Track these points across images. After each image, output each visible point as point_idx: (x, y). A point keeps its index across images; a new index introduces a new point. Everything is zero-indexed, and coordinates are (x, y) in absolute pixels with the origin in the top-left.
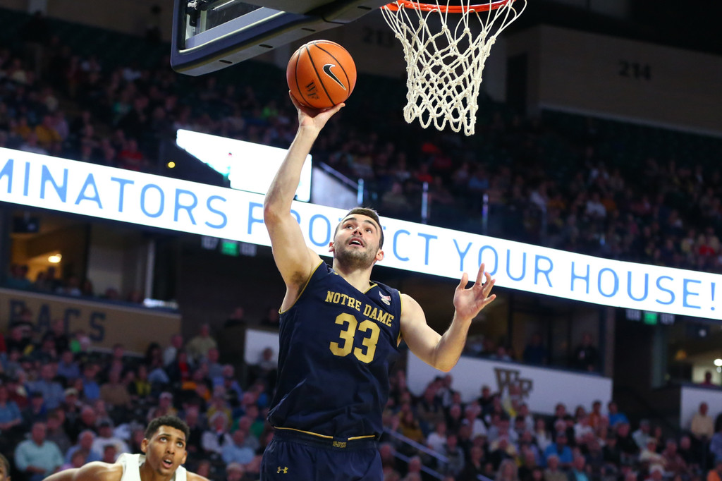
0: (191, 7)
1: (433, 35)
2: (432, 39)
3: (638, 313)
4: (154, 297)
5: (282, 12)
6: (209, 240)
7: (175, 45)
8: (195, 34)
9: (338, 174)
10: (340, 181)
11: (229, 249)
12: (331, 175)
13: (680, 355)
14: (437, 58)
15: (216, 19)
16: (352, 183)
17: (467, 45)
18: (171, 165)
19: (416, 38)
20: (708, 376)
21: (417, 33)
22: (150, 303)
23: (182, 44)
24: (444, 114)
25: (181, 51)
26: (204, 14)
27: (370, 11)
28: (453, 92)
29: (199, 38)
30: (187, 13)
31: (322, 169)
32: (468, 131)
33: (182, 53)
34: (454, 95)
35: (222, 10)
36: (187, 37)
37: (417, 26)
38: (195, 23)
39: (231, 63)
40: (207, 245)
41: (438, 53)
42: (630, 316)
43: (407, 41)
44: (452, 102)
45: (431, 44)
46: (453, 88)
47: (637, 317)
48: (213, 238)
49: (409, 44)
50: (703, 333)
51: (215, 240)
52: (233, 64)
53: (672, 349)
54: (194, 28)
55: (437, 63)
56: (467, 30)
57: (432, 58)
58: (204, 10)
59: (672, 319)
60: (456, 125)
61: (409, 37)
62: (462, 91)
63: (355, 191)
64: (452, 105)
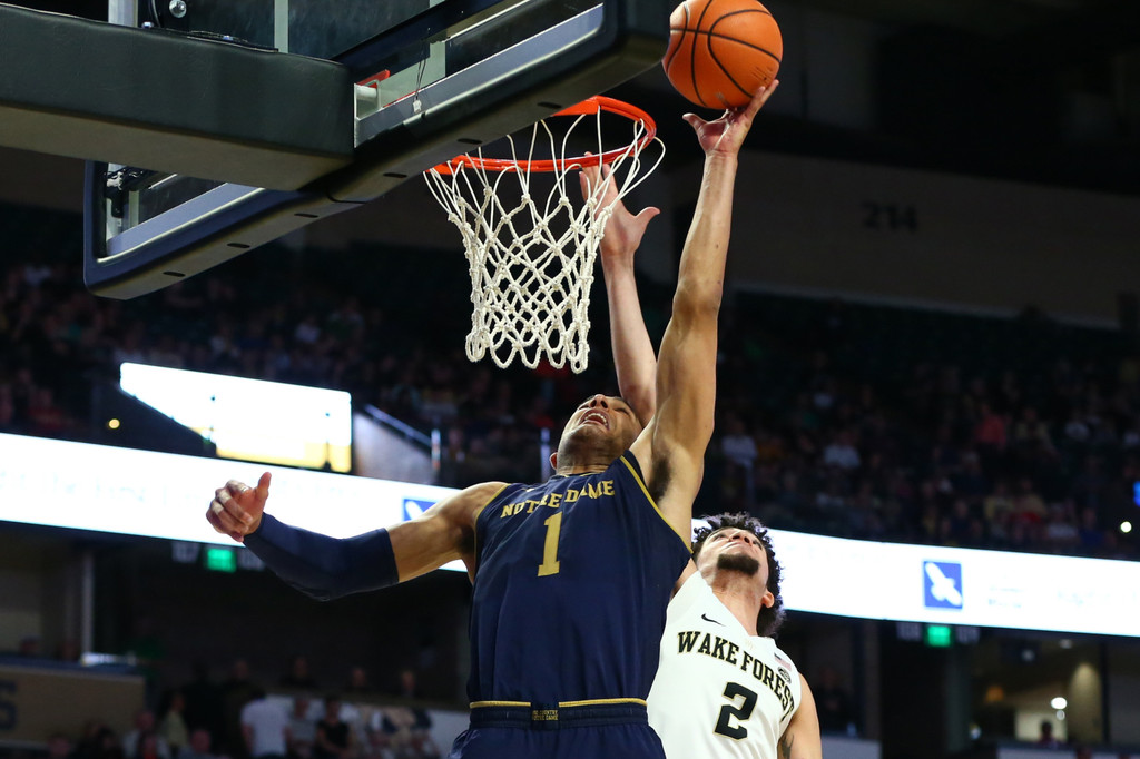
0: (112, 187)
1: (507, 213)
2: (506, 218)
3: (917, 627)
4: (97, 649)
5: (260, 189)
6: (184, 547)
7: (90, 251)
8: (121, 230)
9: (397, 424)
10: (400, 434)
11: (219, 561)
12: (385, 425)
13: (994, 695)
14: (516, 250)
15: (155, 205)
16: (420, 436)
17: (567, 225)
18: (114, 424)
19: (481, 219)
20: (1046, 728)
21: (482, 211)
22: (91, 659)
23: (101, 248)
24: (537, 341)
25: (100, 260)
26: (135, 197)
27: (405, 179)
28: (548, 303)
29: (128, 237)
30: (106, 196)
31: (369, 416)
32: (578, 365)
33: (103, 263)
34: (550, 307)
35: (164, 189)
36: (109, 236)
37: (481, 199)
38: (120, 212)
39: (183, 275)
40: (181, 556)
41: (518, 241)
42: (904, 634)
43: (468, 226)
44: (547, 320)
45: (506, 227)
46: (548, 297)
47: (916, 634)
48: (189, 543)
49: (471, 231)
50: (1028, 655)
51: (196, 548)
52: (188, 276)
53: (979, 686)
54: (120, 220)
55: (516, 259)
56: (564, 199)
57: (508, 252)
58: (135, 190)
59: (975, 635)
60: (557, 357)
61: (470, 218)
62: (562, 299)
63: (427, 450)
64: (549, 324)
